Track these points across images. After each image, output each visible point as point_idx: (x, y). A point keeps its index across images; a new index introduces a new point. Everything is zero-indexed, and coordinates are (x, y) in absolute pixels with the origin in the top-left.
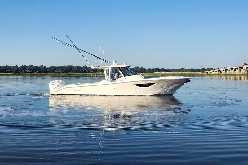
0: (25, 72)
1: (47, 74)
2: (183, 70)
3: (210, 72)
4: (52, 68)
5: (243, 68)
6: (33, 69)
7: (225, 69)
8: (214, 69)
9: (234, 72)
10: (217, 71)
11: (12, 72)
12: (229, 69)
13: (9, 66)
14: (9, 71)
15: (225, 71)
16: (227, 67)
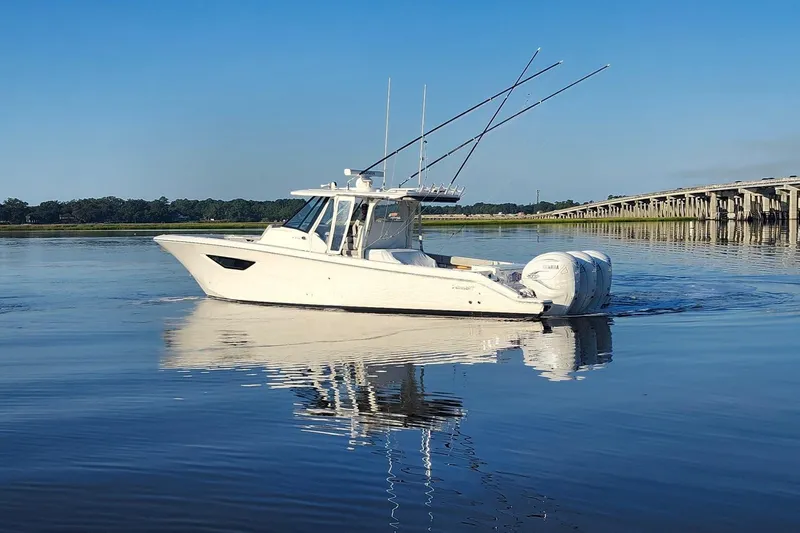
1: (32, 226)
2: (480, 208)
3: (566, 214)
4: (47, 206)
5: (664, 199)
7: (609, 203)
8: (577, 205)
9: (638, 212)
10: (585, 211)
12: (622, 201)
15: (610, 210)
16: (616, 197)
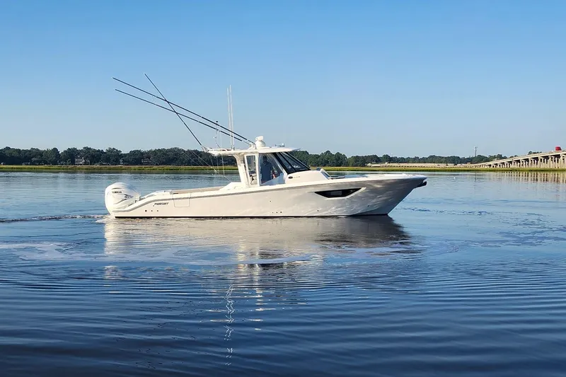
0: (73, 163)
1: (124, 167)
2: (432, 159)
3: (497, 164)
4: (134, 153)
6: (93, 156)
7: (530, 157)
8: (505, 158)
9: (551, 164)
10: (511, 162)
11: (46, 163)
12: (539, 156)
13: (38, 150)
14: (37, 161)
15: (530, 162)
16: (535, 153)
